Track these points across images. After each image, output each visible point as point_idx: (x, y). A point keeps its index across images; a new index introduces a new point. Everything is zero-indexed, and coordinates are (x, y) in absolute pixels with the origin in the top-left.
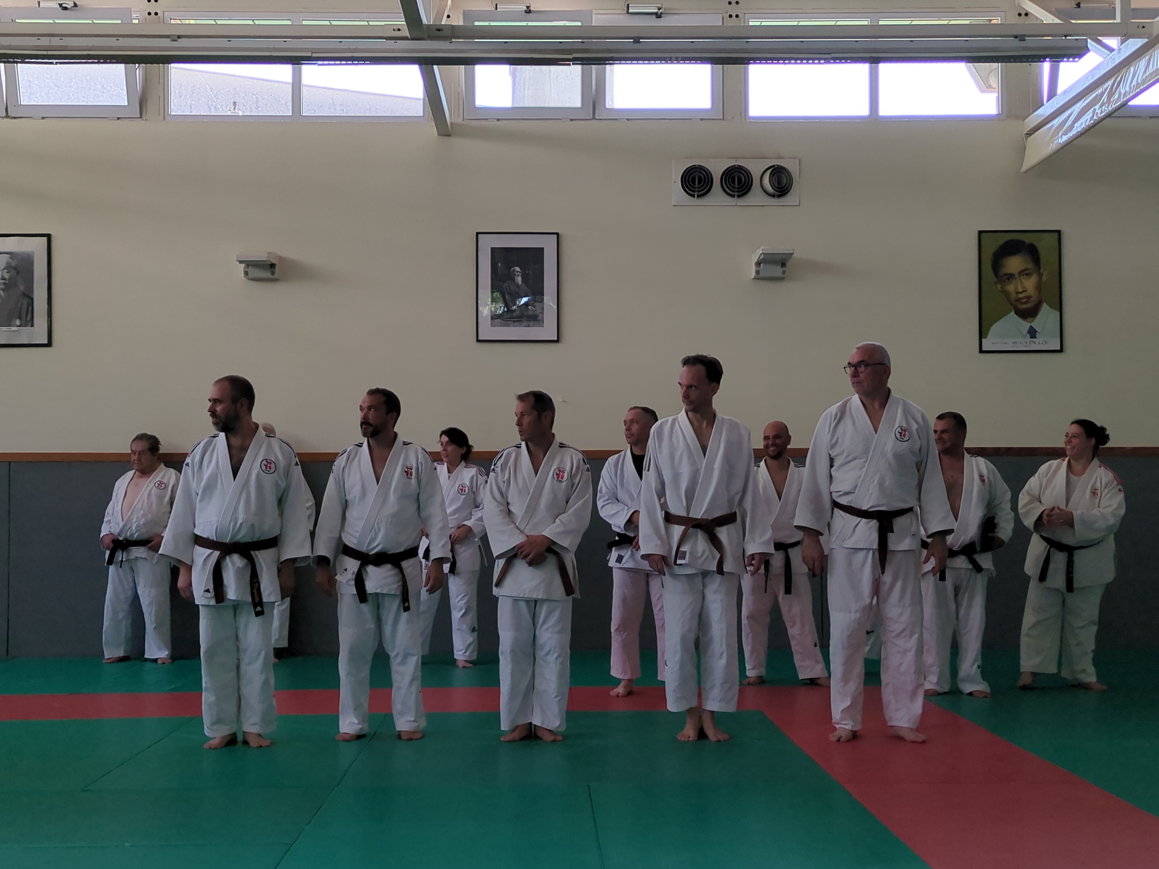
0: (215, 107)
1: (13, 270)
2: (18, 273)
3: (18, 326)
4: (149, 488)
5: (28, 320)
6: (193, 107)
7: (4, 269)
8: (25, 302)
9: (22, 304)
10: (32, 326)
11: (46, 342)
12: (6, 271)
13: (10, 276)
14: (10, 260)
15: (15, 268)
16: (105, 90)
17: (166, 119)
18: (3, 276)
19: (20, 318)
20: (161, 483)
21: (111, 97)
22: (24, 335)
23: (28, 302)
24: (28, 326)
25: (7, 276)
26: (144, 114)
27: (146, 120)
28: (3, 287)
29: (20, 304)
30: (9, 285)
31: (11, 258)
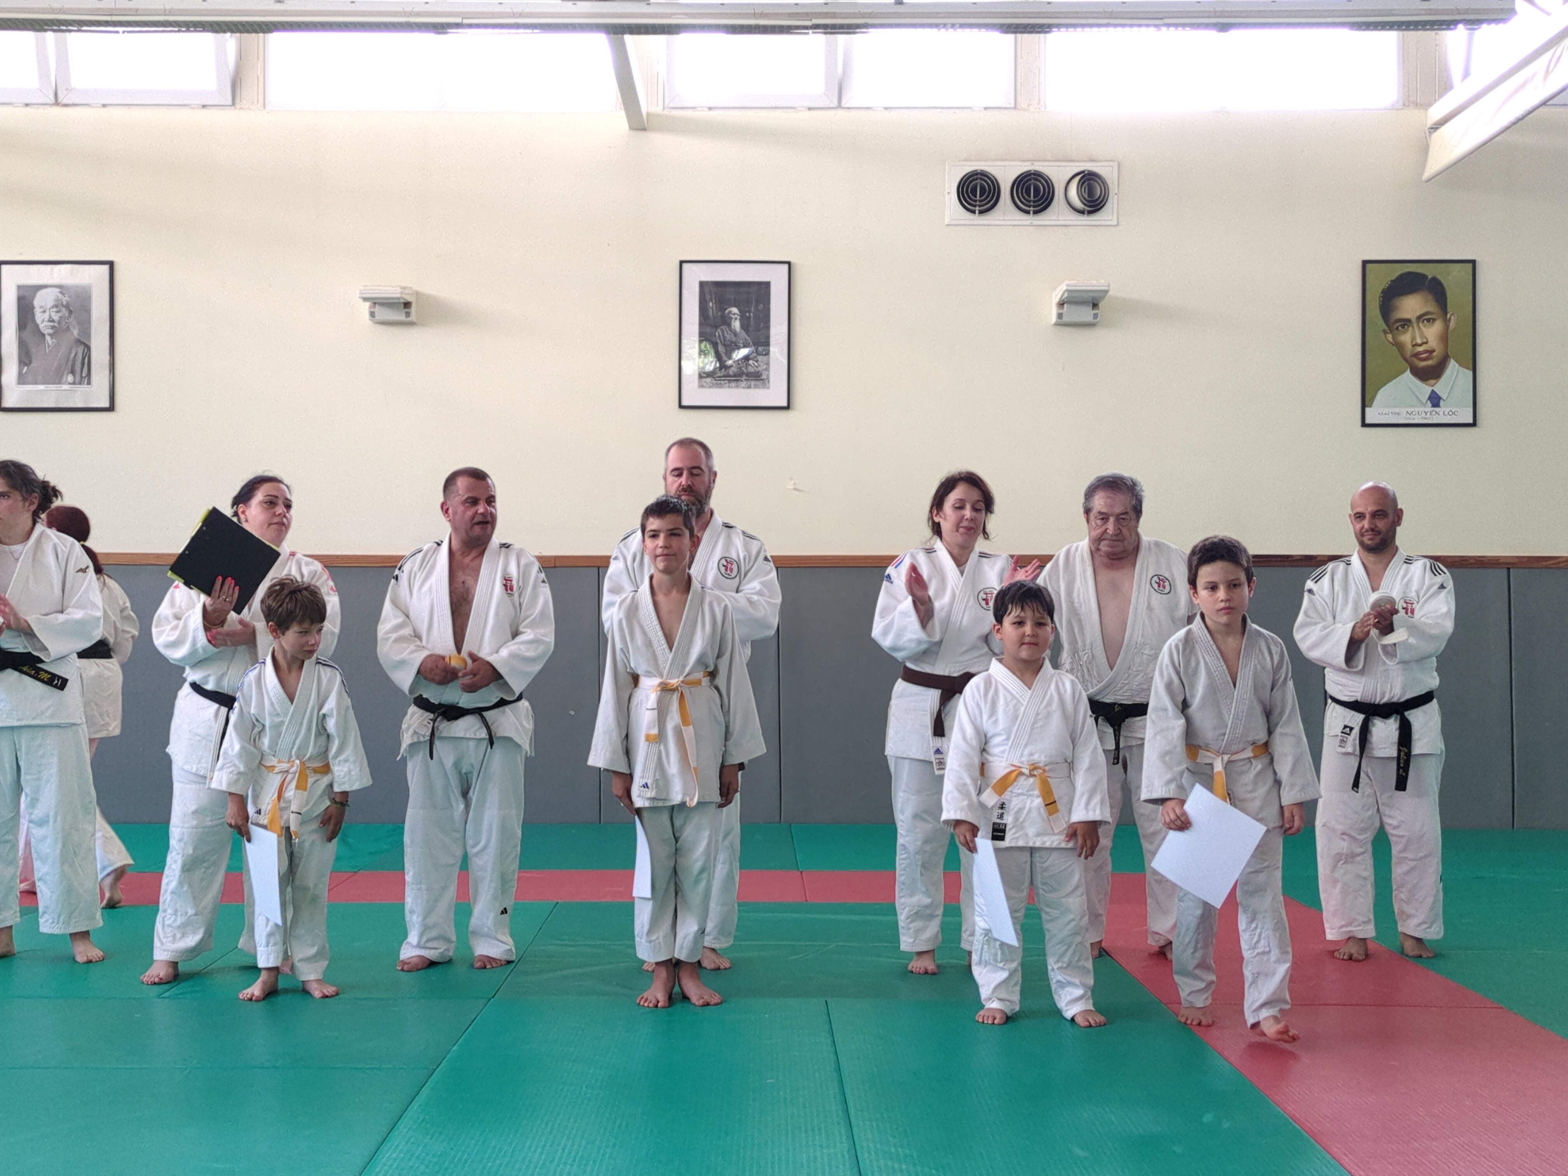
1: (64, 309)
2: (71, 312)
3: (70, 384)
5: (84, 375)
7: (53, 307)
8: (80, 350)
9: (76, 354)
10: (89, 383)
11: (106, 404)
12: (55, 310)
13: (61, 317)
14: (60, 296)
15: (67, 307)
17: (265, 109)
18: (50, 317)
19: (73, 372)
22: (79, 396)
23: (84, 351)
24: (83, 384)
25: (56, 317)
26: (237, 101)
27: (241, 108)
28: (51, 331)
29: (73, 355)
30: (59, 330)
31: (61, 293)
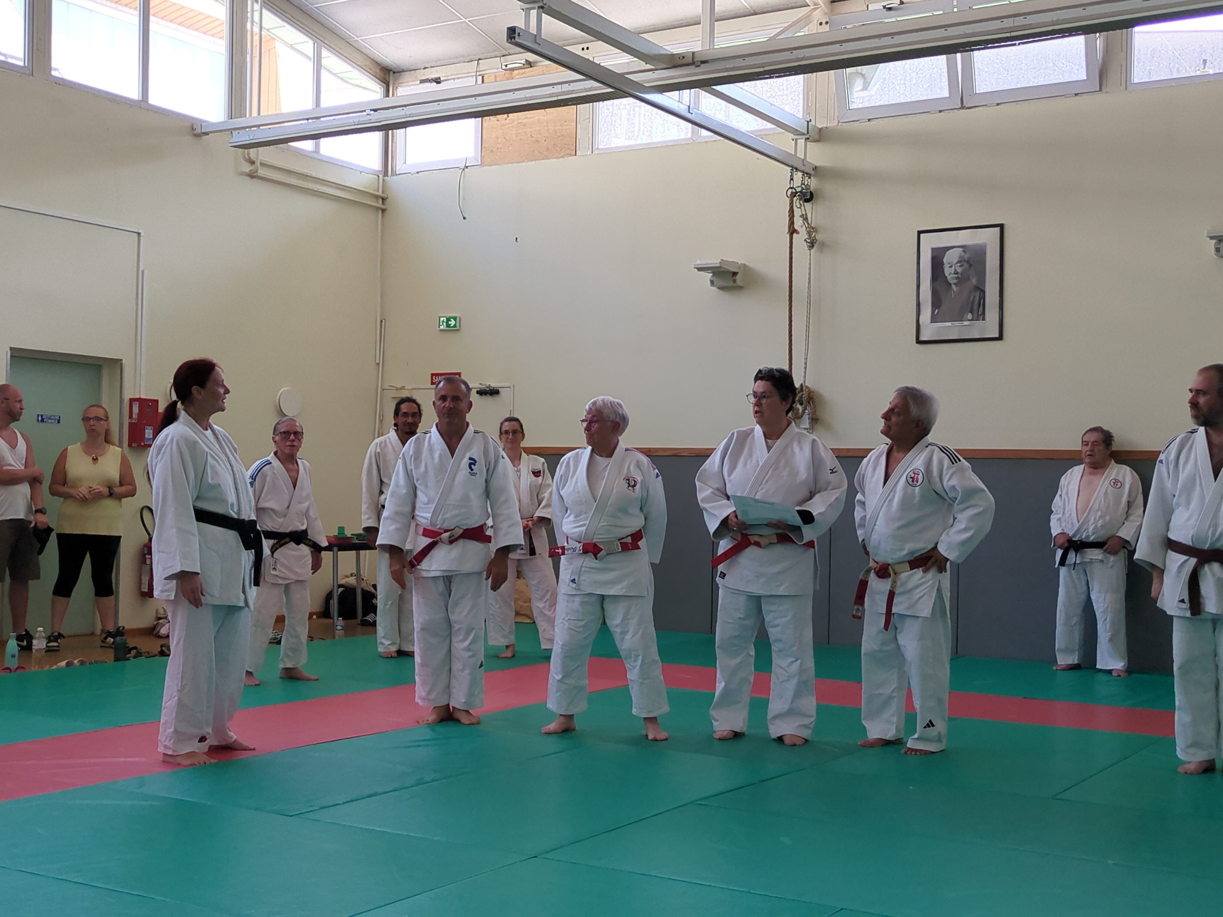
0: (1178, 70)
1: (965, 264)
2: (971, 266)
3: (969, 320)
4: (1104, 487)
5: (979, 313)
6: (1152, 72)
7: (957, 263)
8: (977, 295)
9: (974, 297)
10: (984, 319)
11: (997, 336)
12: (959, 265)
13: (963, 270)
14: (963, 253)
15: (968, 262)
16: (1056, 68)
17: (1128, 89)
18: (955, 270)
19: (972, 312)
20: (1116, 482)
21: (1062, 74)
22: (975, 329)
23: (980, 294)
24: (979, 320)
25: (959, 270)
26: (1104, 86)
27: (1107, 92)
28: (955, 281)
29: (972, 297)
30: (962, 279)
31: (964, 251)
